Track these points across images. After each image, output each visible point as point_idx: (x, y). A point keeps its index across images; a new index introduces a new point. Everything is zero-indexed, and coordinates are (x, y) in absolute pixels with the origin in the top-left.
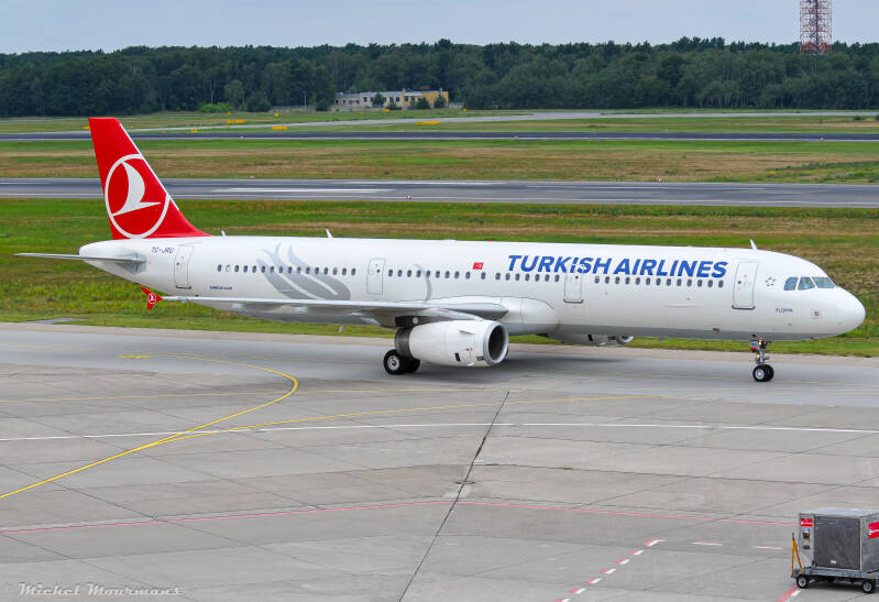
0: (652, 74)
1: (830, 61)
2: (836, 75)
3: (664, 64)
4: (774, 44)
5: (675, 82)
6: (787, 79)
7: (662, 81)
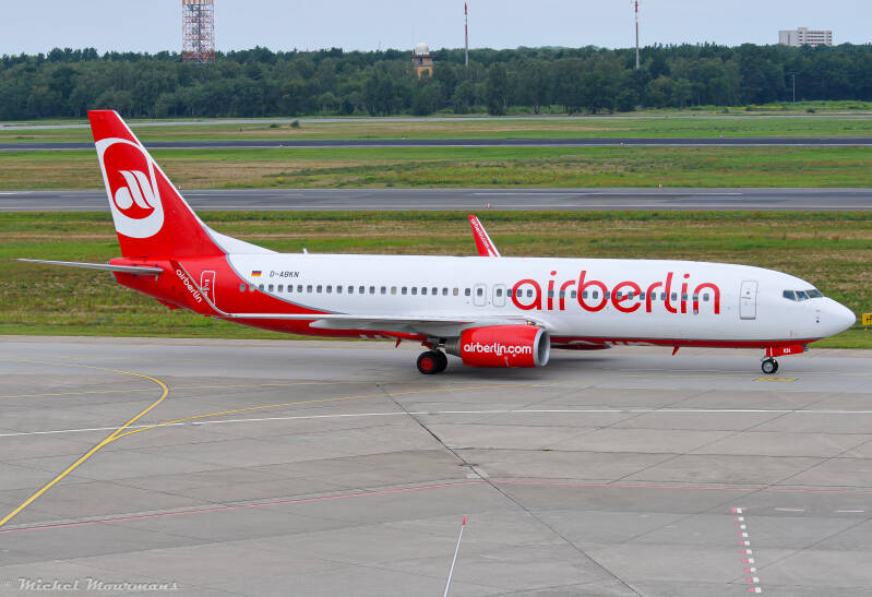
0: (43, 85)
1: (220, 69)
2: (230, 83)
3: (55, 75)
4: (146, 53)
5: (67, 93)
6: (180, 88)
7: (54, 92)
